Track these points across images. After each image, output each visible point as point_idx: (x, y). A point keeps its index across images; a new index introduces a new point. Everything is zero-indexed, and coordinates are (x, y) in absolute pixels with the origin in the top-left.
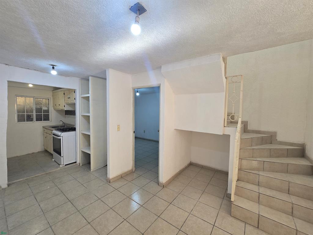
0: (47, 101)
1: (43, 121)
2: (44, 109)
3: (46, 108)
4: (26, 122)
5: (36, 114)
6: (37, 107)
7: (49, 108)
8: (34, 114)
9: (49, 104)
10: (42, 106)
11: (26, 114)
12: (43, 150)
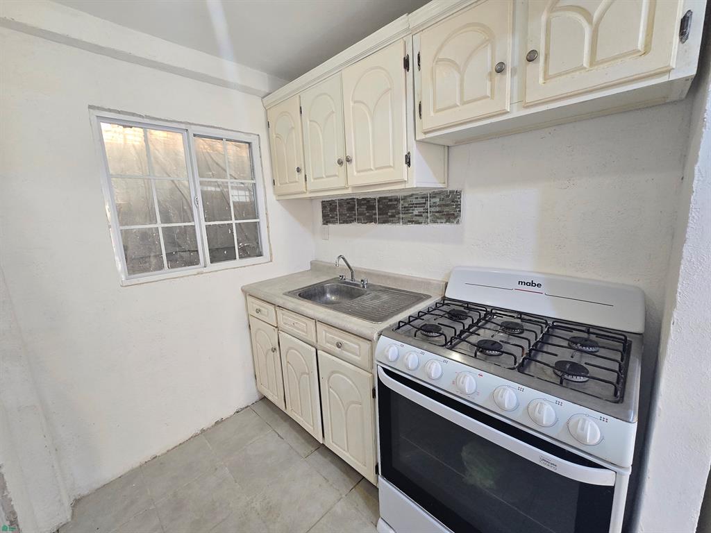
0: (245, 153)
1: (238, 262)
2: (236, 199)
3: (242, 193)
4: (168, 273)
5: (208, 228)
6: (205, 189)
7: (255, 194)
8: (200, 225)
9: (253, 170)
10: (229, 180)
11: (160, 225)
12: (256, 398)
